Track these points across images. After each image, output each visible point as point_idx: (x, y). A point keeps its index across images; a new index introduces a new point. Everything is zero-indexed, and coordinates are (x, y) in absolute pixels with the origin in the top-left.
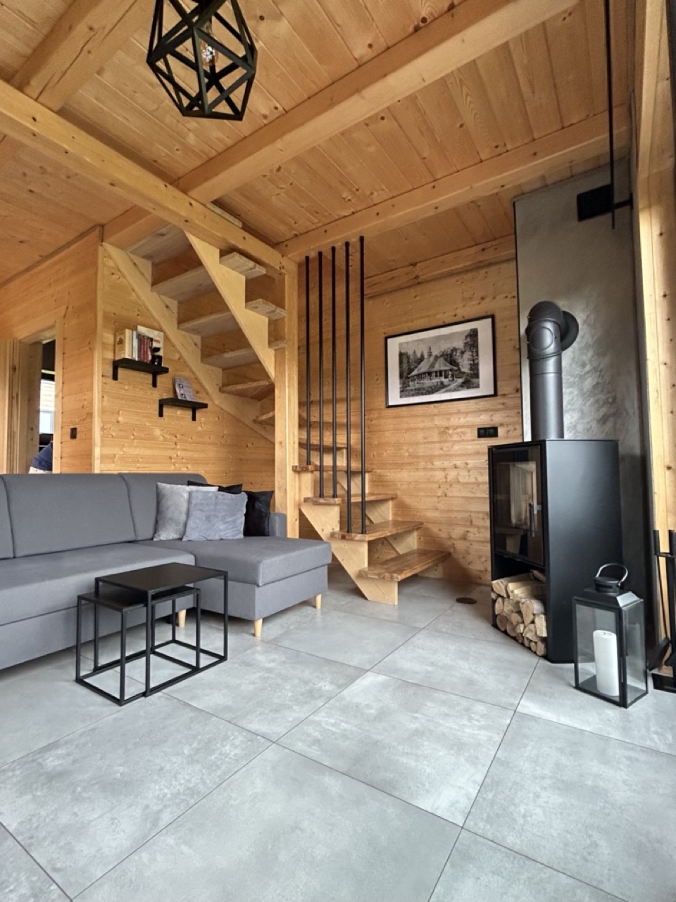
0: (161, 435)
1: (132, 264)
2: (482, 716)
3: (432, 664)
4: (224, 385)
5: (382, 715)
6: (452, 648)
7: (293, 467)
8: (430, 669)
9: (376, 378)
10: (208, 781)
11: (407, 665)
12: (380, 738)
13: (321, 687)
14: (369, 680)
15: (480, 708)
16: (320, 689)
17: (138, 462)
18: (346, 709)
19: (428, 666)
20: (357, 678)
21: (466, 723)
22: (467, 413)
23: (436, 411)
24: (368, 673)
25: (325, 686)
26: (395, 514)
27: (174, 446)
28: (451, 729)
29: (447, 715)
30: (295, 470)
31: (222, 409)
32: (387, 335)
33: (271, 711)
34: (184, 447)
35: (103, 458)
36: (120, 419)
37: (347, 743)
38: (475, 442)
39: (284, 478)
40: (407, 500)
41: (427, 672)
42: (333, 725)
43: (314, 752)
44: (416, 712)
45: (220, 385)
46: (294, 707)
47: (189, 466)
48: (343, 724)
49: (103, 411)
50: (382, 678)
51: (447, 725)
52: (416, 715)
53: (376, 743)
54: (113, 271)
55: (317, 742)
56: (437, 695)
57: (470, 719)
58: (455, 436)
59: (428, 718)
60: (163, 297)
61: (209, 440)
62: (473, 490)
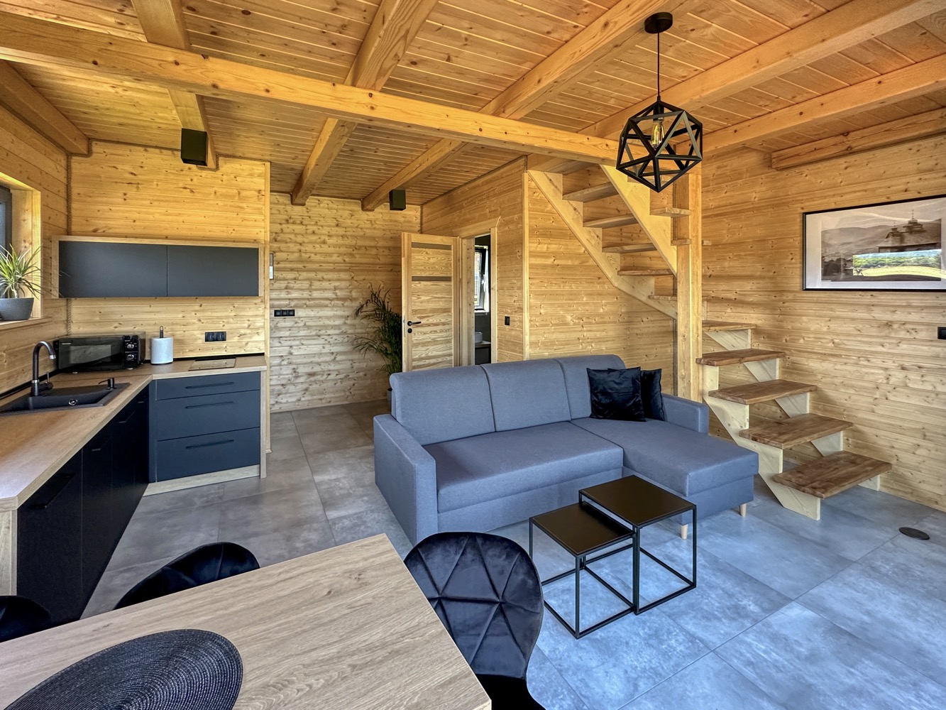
0: (572, 320)
1: (548, 181)
2: (934, 698)
3: (868, 613)
4: (621, 270)
5: (813, 658)
6: (895, 599)
7: (697, 359)
8: (866, 618)
9: (791, 257)
10: (665, 668)
11: (838, 607)
12: (812, 681)
13: (745, 605)
14: (795, 612)
15: (932, 688)
16: (744, 608)
17: (555, 345)
18: (775, 638)
19: (864, 614)
20: (782, 605)
21: (913, 699)
22: (923, 308)
23: (874, 300)
24: (793, 603)
25: (750, 605)
26: (814, 407)
27: (581, 328)
28: (895, 699)
29: (888, 681)
30: (698, 362)
31: (620, 290)
32: (805, 211)
33: (703, 617)
34: (588, 329)
35: (531, 343)
36: (542, 311)
37: (780, 675)
38: (934, 344)
39: (688, 369)
40: (831, 393)
41: (863, 622)
42: (765, 652)
43: (749, 672)
44: (852, 667)
45: (619, 269)
46: (724, 621)
47: (593, 345)
48: (774, 654)
49: (531, 307)
50: (809, 614)
51: (889, 693)
52: (852, 670)
53: (810, 686)
54: (534, 190)
55: (749, 663)
56: (875, 654)
57: (918, 697)
58: (904, 332)
59: (866, 678)
60: (571, 202)
61: (609, 320)
62: (930, 400)
